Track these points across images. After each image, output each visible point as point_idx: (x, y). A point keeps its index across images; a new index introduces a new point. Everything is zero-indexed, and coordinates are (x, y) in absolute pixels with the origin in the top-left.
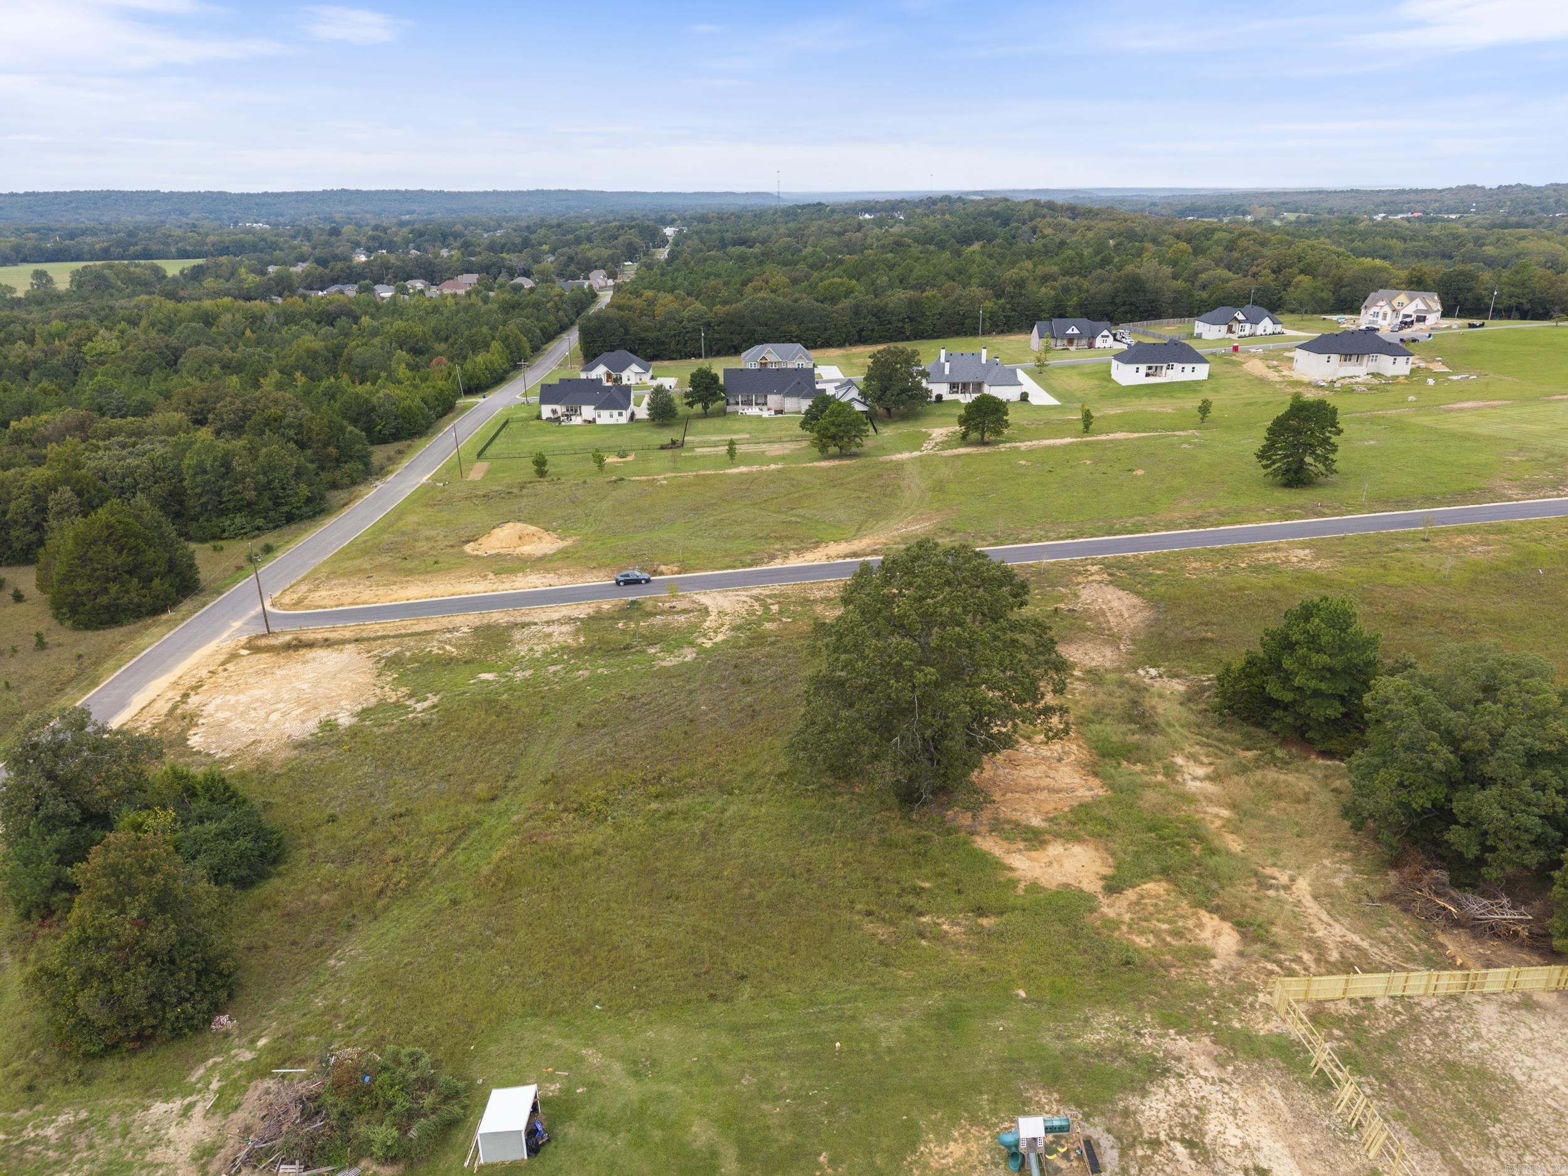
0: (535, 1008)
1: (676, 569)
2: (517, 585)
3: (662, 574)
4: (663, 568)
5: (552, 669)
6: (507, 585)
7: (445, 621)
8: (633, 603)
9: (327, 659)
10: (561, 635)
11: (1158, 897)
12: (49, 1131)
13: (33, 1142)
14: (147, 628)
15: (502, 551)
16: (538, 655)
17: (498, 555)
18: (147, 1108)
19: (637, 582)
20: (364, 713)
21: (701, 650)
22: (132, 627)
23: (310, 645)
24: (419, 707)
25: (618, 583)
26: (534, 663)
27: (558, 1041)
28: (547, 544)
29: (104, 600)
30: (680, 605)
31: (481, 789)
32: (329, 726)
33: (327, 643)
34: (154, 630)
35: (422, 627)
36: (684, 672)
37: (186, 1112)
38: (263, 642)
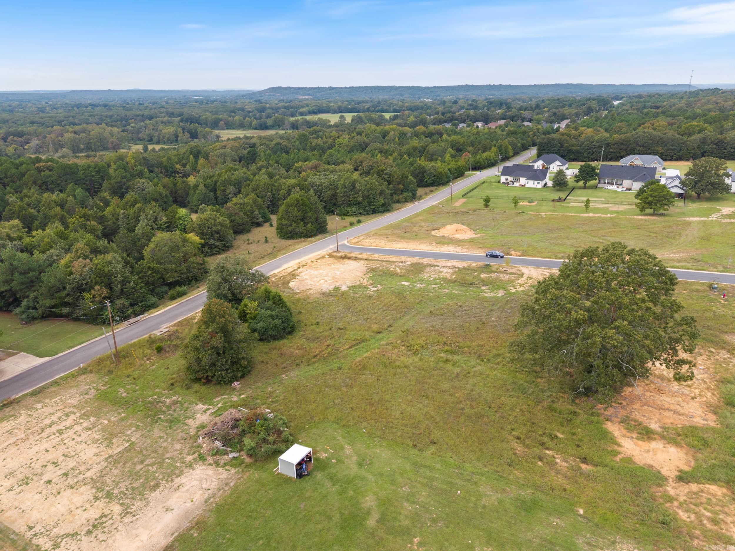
0: (338, 421)
1: (519, 254)
2: (442, 249)
3: (511, 255)
4: (513, 252)
5: (434, 286)
6: (438, 249)
7: (403, 259)
8: (488, 265)
9: (352, 264)
10: (446, 273)
11: (714, 495)
12: (168, 401)
13: (162, 402)
14: (301, 242)
15: (446, 235)
16: (431, 279)
17: (444, 236)
18: (197, 404)
19: (496, 256)
20: (352, 287)
21: (509, 293)
22: (296, 241)
23: (349, 258)
24: (373, 289)
25: (487, 256)
26: (429, 283)
27: (339, 438)
28: (467, 234)
29: (290, 228)
30: (510, 270)
31: (375, 327)
32: (337, 289)
33: (356, 259)
34: (304, 243)
35: (394, 259)
36: (494, 301)
37: (205, 411)
38: (335, 254)
